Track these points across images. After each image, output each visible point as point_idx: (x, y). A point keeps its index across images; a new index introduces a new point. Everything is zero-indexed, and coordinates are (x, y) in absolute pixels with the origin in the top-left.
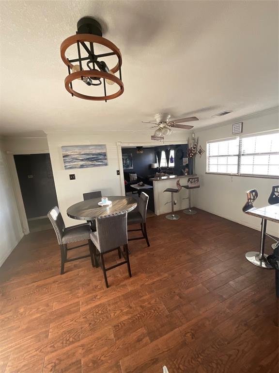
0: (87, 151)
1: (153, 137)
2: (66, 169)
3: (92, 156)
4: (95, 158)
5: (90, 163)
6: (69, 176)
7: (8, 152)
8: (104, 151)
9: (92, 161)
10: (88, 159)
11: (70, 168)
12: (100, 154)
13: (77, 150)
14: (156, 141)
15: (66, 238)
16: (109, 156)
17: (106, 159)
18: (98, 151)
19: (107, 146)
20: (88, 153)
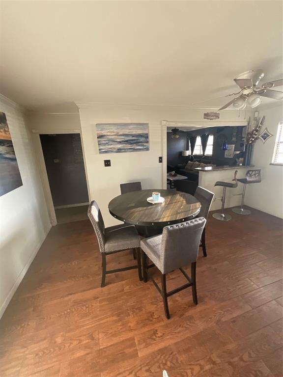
0: (127, 132)
1: (207, 116)
2: (101, 153)
3: (131, 138)
4: (135, 140)
5: (129, 146)
6: (103, 162)
7: (34, 131)
8: (146, 132)
9: (131, 144)
10: (127, 141)
11: (106, 152)
12: (141, 136)
13: (115, 130)
14: (209, 120)
15: (111, 244)
16: (151, 139)
17: (148, 142)
18: (140, 132)
19: (150, 125)
20: (127, 133)
